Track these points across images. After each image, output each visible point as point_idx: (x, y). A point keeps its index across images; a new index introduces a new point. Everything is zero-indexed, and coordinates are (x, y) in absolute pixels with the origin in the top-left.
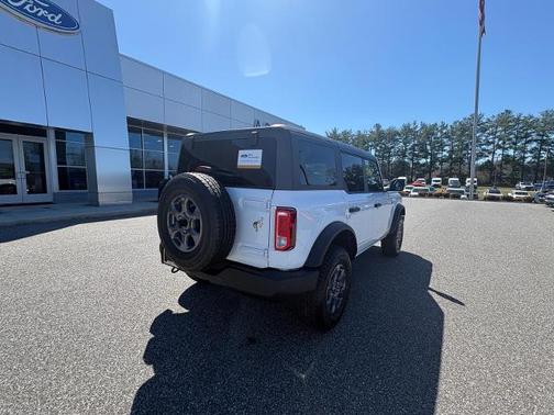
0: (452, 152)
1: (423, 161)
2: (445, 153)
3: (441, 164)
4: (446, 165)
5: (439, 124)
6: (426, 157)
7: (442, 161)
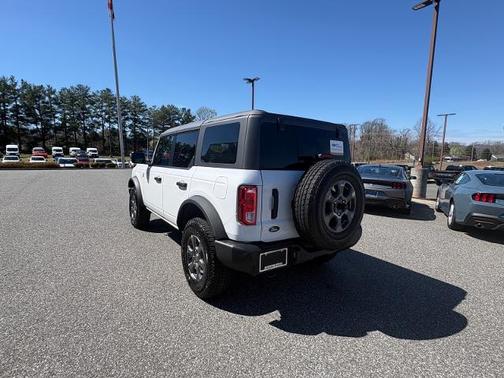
0: (64, 120)
1: (33, 127)
2: (57, 121)
3: (55, 132)
4: (61, 134)
5: (46, 87)
6: (36, 124)
7: (57, 129)
